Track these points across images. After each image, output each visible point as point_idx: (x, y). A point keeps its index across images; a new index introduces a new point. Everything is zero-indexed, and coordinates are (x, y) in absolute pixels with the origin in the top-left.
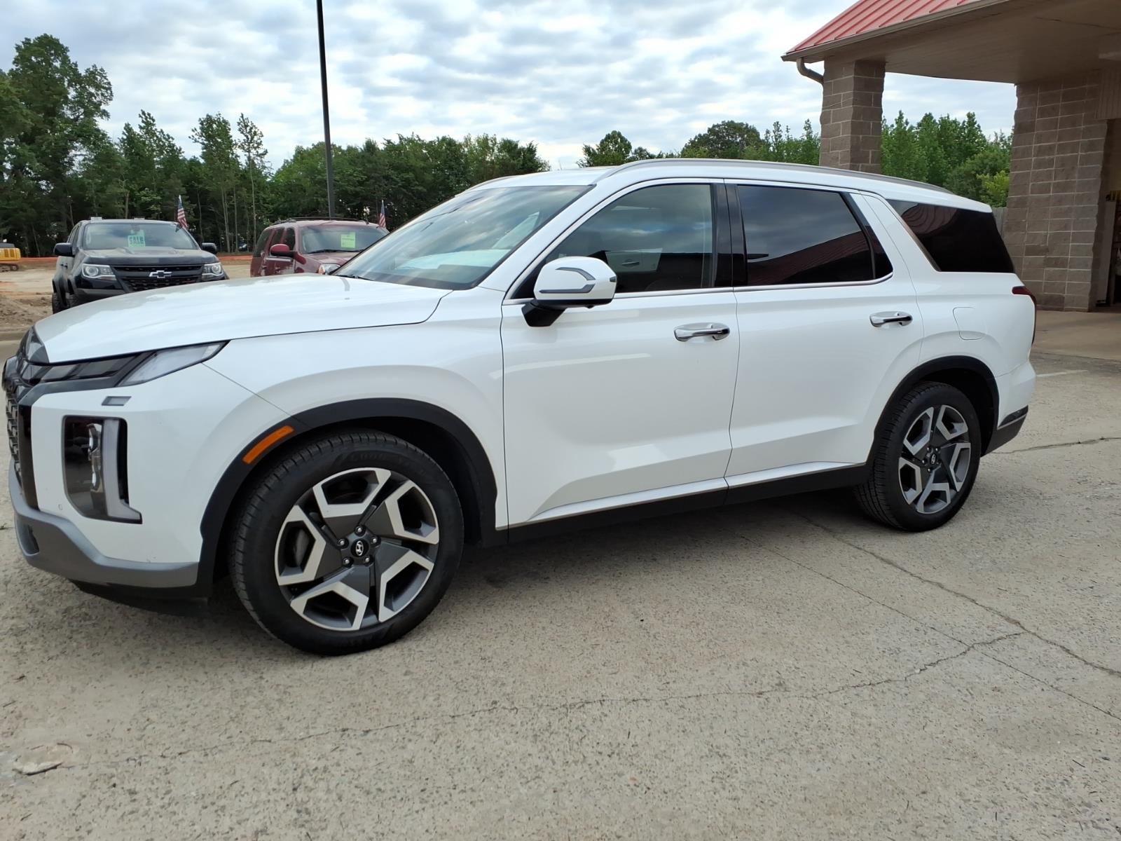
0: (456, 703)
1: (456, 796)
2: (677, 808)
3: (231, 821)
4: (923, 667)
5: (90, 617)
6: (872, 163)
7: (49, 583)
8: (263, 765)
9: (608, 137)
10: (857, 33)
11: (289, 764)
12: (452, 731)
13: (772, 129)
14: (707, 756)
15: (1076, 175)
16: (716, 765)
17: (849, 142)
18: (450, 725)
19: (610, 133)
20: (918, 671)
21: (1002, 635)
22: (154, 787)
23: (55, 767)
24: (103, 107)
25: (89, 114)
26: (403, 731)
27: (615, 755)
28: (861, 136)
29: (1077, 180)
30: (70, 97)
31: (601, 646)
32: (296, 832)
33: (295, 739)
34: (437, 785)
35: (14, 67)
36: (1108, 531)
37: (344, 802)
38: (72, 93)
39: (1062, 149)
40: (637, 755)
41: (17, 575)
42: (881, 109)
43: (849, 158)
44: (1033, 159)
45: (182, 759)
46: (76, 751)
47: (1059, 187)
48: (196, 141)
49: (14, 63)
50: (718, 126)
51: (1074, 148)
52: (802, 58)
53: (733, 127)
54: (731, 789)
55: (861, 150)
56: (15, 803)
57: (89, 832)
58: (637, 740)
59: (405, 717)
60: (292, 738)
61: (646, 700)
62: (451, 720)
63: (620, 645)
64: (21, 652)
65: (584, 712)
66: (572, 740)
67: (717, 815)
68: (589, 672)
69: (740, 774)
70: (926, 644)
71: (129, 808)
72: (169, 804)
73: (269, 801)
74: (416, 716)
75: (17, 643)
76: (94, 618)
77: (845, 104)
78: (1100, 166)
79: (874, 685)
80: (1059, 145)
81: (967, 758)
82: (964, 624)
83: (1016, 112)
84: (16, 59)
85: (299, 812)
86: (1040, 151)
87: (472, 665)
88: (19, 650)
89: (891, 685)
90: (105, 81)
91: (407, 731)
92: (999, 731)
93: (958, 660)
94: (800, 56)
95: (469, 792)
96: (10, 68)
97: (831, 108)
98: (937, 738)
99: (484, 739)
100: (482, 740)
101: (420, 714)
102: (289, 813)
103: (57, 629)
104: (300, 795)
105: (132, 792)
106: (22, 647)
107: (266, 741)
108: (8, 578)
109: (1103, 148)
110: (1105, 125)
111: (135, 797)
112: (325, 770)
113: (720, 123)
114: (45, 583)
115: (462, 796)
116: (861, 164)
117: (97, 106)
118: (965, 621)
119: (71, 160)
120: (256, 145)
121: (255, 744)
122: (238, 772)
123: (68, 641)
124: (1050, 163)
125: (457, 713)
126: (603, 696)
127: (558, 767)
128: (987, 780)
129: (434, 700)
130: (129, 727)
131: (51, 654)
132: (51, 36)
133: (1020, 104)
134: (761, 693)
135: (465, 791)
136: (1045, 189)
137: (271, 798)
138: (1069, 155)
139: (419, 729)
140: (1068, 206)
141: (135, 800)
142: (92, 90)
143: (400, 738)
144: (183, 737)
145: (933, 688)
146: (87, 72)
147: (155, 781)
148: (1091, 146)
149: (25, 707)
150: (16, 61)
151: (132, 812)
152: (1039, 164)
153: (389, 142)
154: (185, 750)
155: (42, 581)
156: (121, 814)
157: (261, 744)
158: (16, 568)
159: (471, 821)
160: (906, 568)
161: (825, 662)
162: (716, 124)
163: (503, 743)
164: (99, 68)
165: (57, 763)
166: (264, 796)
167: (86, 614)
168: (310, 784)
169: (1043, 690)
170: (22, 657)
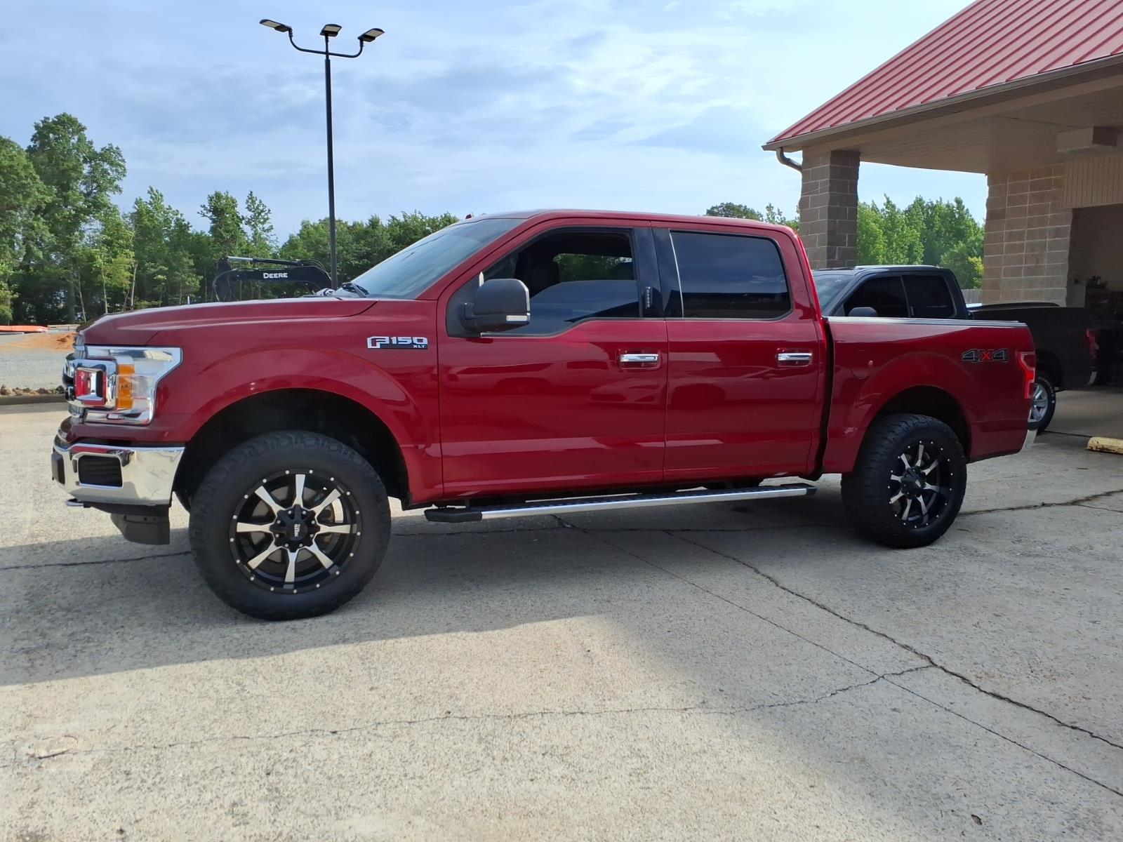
0: (414, 712)
1: (405, 783)
2: (595, 794)
3: (212, 795)
4: (834, 692)
5: (93, 640)
6: (848, 245)
7: (56, 612)
8: (241, 755)
10: (852, 121)
11: (264, 755)
12: (408, 734)
14: (628, 756)
15: (1046, 260)
16: (635, 763)
17: (826, 225)
18: (407, 729)
20: (829, 695)
21: (912, 668)
22: (147, 770)
23: (63, 753)
24: (116, 183)
25: (101, 189)
26: (365, 733)
27: (549, 754)
28: (838, 220)
29: (1046, 264)
30: (84, 172)
31: (549, 671)
32: (267, 805)
33: (270, 737)
34: (391, 772)
35: (32, 144)
36: (1029, 583)
37: (309, 784)
38: (86, 169)
39: (1031, 235)
40: (567, 754)
41: (27, 605)
42: (857, 196)
43: (826, 240)
44: (1005, 243)
45: (171, 749)
46: (81, 740)
47: (1030, 271)
48: (204, 216)
49: (32, 140)
51: (1042, 234)
52: (781, 148)
53: (731, 208)
54: (645, 781)
55: (838, 233)
56: (29, 779)
57: (91, 801)
58: (569, 744)
59: (367, 722)
60: (268, 736)
61: (582, 713)
62: (408, 725)
63: (566, 670)
64: (31, 666)
65: (526, 722)
66: (512, 742)
67: (630, 800)
68: (534, 691)
69: (654, 770)
70: (841, 674)
71: (126, 784)
72: (160, 783)
73: (245, 782)
74: (377, 721)
75: (28, 659)
76: (96, 640)
77: (822, 191)
78: (1067, 252)
79: (787, 705)
80: (1028, 231)
81: (856, 761)
82: (881, 658)
83: (988, 200)
84: (34, 136)
85: (269, 790)
86: (1011, 237)
87: (431, 683)
88: (30, 665)
89: (803, 706)
90: (120, 158)
91: (368, 733)
92: (889, 742)
93: (867, 687)
94: (780, 146)
95: (418, 779)
96: (28, 145)
97: (810, 194)
98: (834, 746)
99: (435, 740)
100: (433, 741)
101: (381, 720)
102: (262, 791)
103: (63, 649)
104: (272, 778)
105: (128, 773)
106: (32, 663)
107: (245, 737)
108: (19, 607)
109: (1069, 235)
110: (1070, 214)
111: (130, 776)
112: (294, 760)
114: (52, 612)
115: (412, 782)
116: (838, 247)
117: (111, 181)
118: (881, 656)
119: (82, 232)
120: (262, 220)
121: (236, 740)
122: (220, 761)
123: (73, 658)
124: (1021, 247)
125: (413, 720)
126: (544, 709)
127: (497, 762)
128: (869, 778)
129: (395, 710)
130: (126, 724)
131: (58, 668)
132: (71, 116)
133: (991, 193)
134: (685, 709)
135: (414, 778)
136: (1017, 272)
137: (247, 780)
138: (1037, 240)
139: (380, 732)
140: (1038, 289)
141: (130, 779)
142: (106, 166)
143: (362, 738)
144: (173, 733)
145: (839, 708)
146: (102, 150)
147: (148, 765)
148: (1058, 233)
149: (36, 708)
150: (34, 138)
151: (127, 788)
152: (1010, 249)
153: (394, 218)
154: (174, 743)
155: (50, 611)
156: (119, 788)
157: (240, 740)
158: (26, 600)
159: (417, 801)
160: (837, 612)
161: (747, 686)
163: (452, 743)
164: (114, 147)
165: (64, 749)
166: (241, 777)
167: (89, 638)
168: (281, 770)
169: (936, 711)
170: (32, 671)
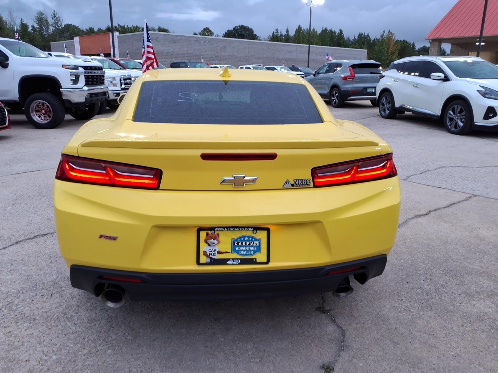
9: (204, 29)
13: (275, 31)
19: (205, 28)
50: (237, 27)
53: (243, 28)
113: (238, 26)
120: (59, 25)
162: (236, 26)
